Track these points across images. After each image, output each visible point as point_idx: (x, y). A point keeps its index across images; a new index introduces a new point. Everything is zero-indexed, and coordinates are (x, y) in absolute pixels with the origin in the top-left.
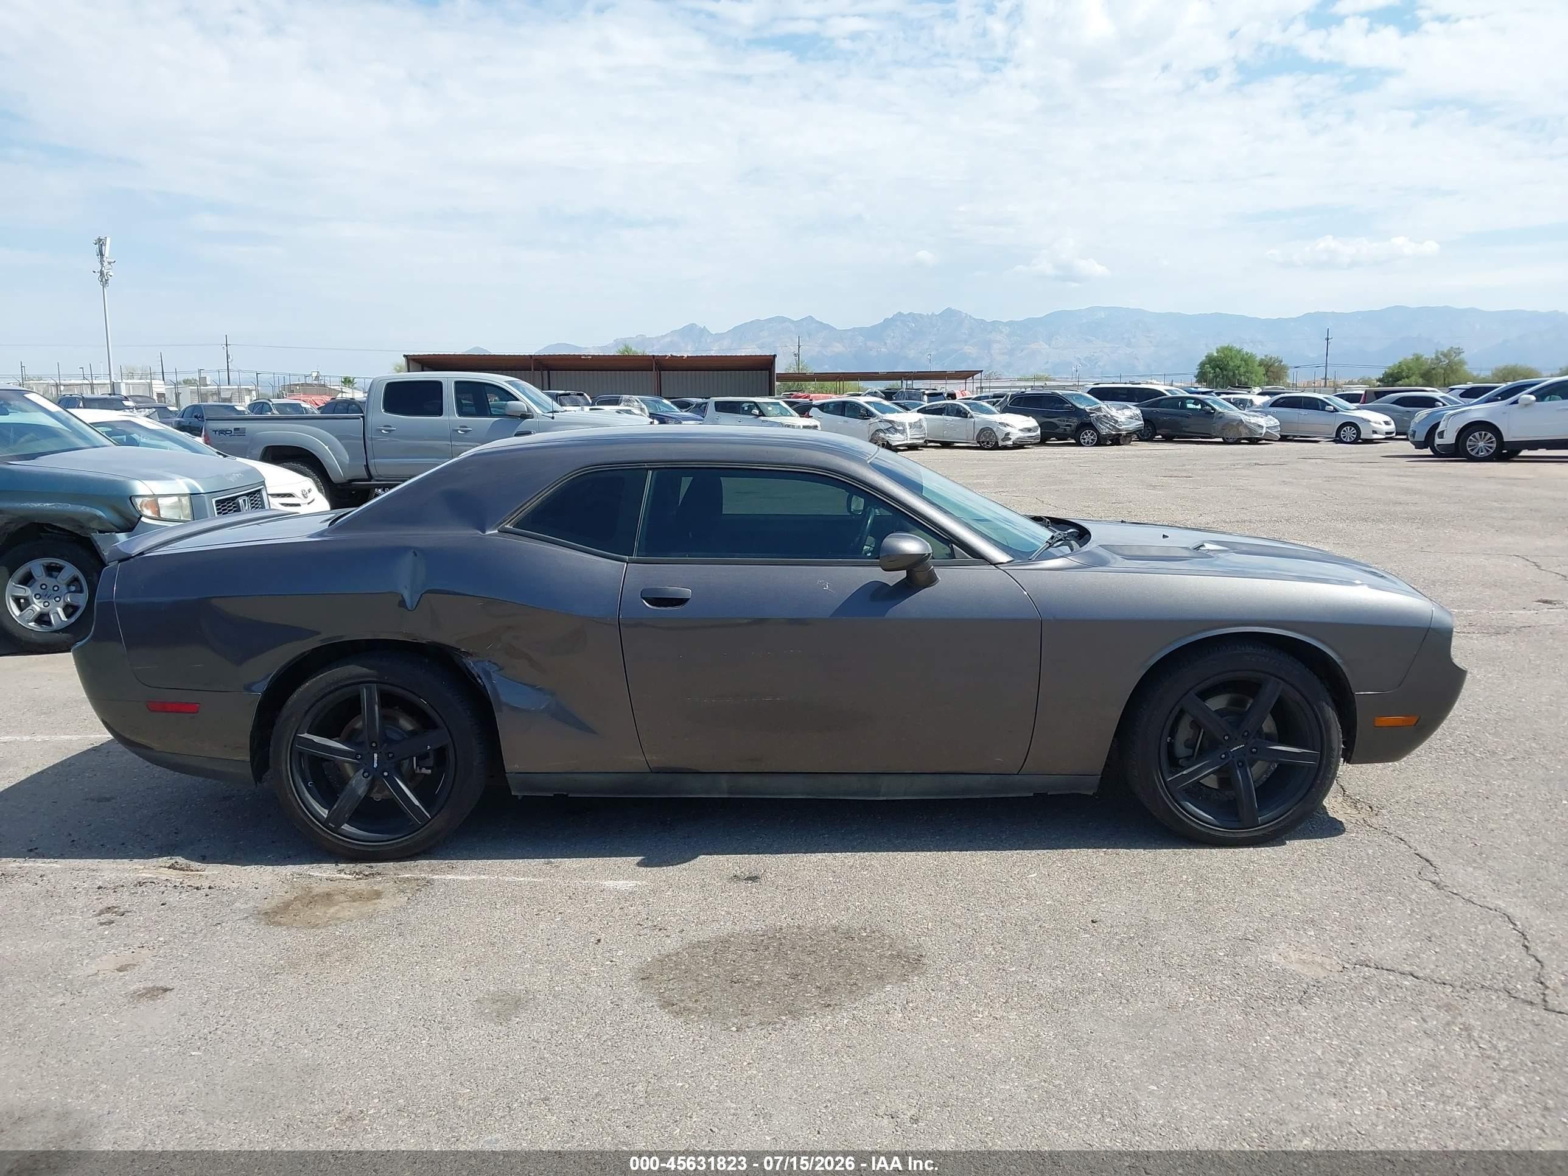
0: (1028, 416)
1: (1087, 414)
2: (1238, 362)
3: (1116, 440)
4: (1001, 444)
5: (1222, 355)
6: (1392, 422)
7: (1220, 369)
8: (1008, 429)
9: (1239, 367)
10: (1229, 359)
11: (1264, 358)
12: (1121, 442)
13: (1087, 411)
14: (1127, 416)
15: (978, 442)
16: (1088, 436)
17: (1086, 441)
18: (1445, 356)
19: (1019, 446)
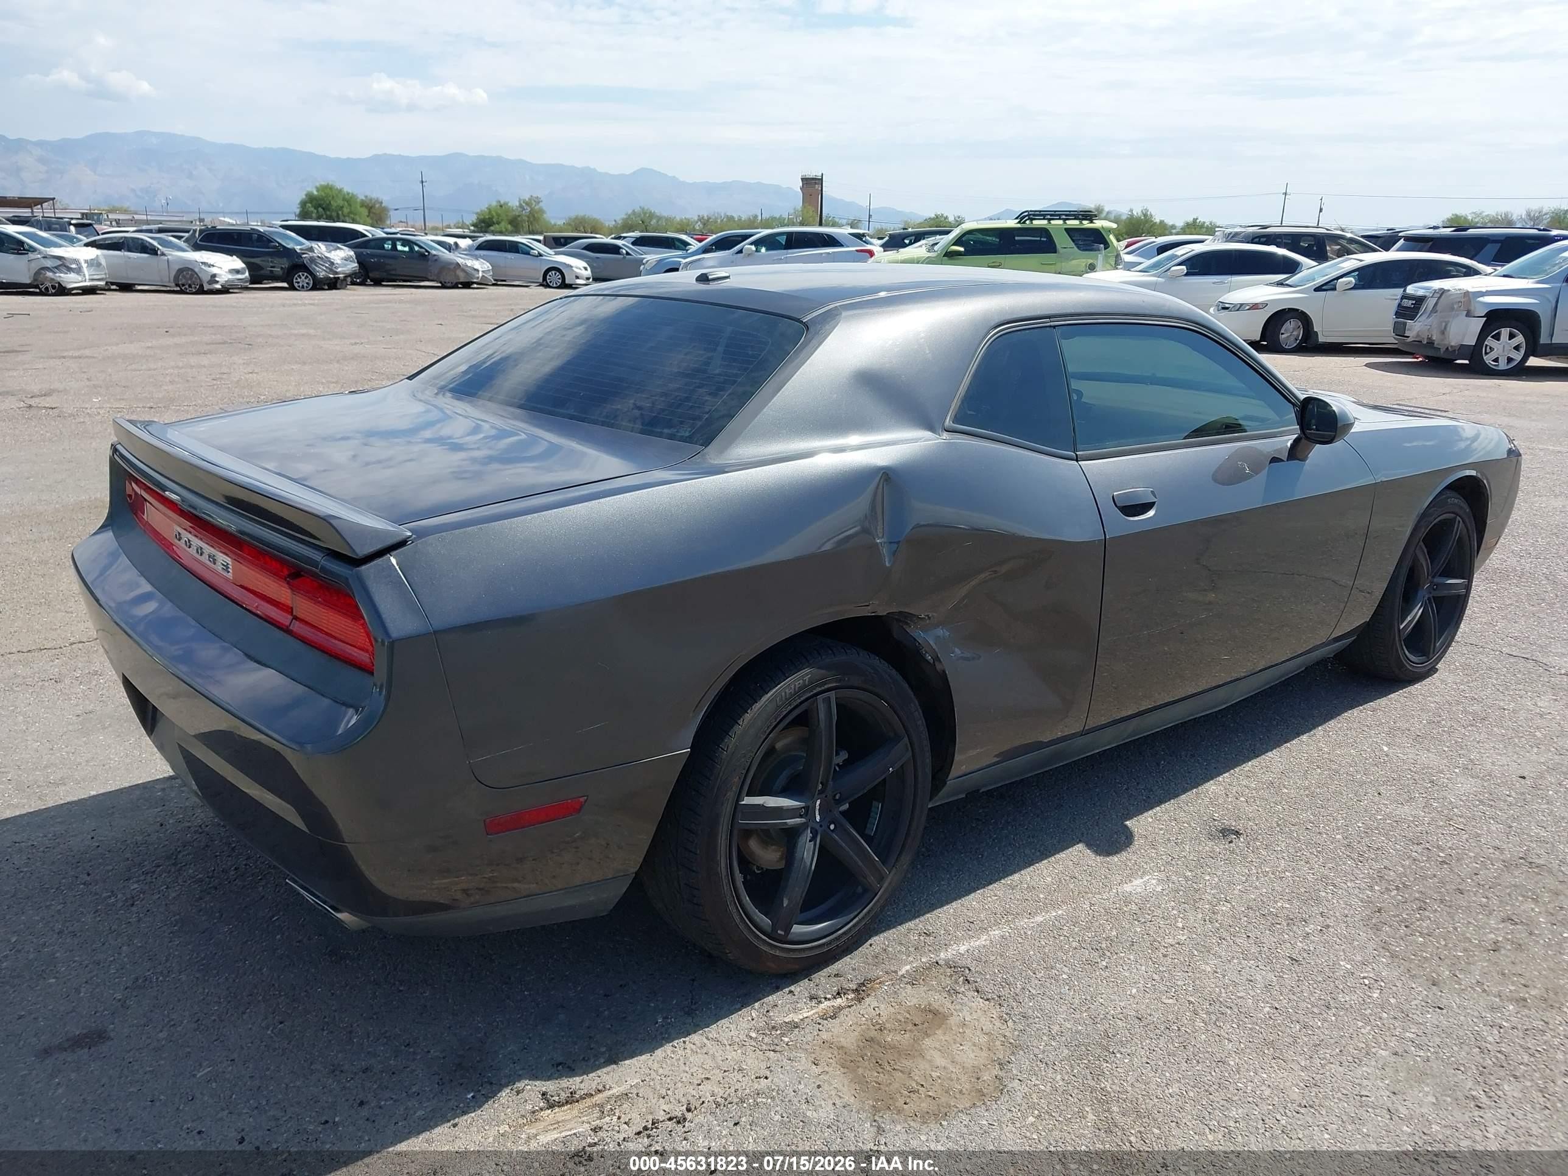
0: (232, 256)
1: (299, 256)
2: (340, 202)
3: (333, 284)
4: (206, 287)
5: (323, 194)
6: (589, 269)
7: (323, 209)
8: (214, 270)
9: (342, 207)
10: (330, 198)
11: (364, 198)
12: (338, 286)
13: (298, 251)
14: (341, 257)
15: (177, 285)
16: (302, 279)
17: (301, 285)
18: (527, 204)
19: (225, 290)
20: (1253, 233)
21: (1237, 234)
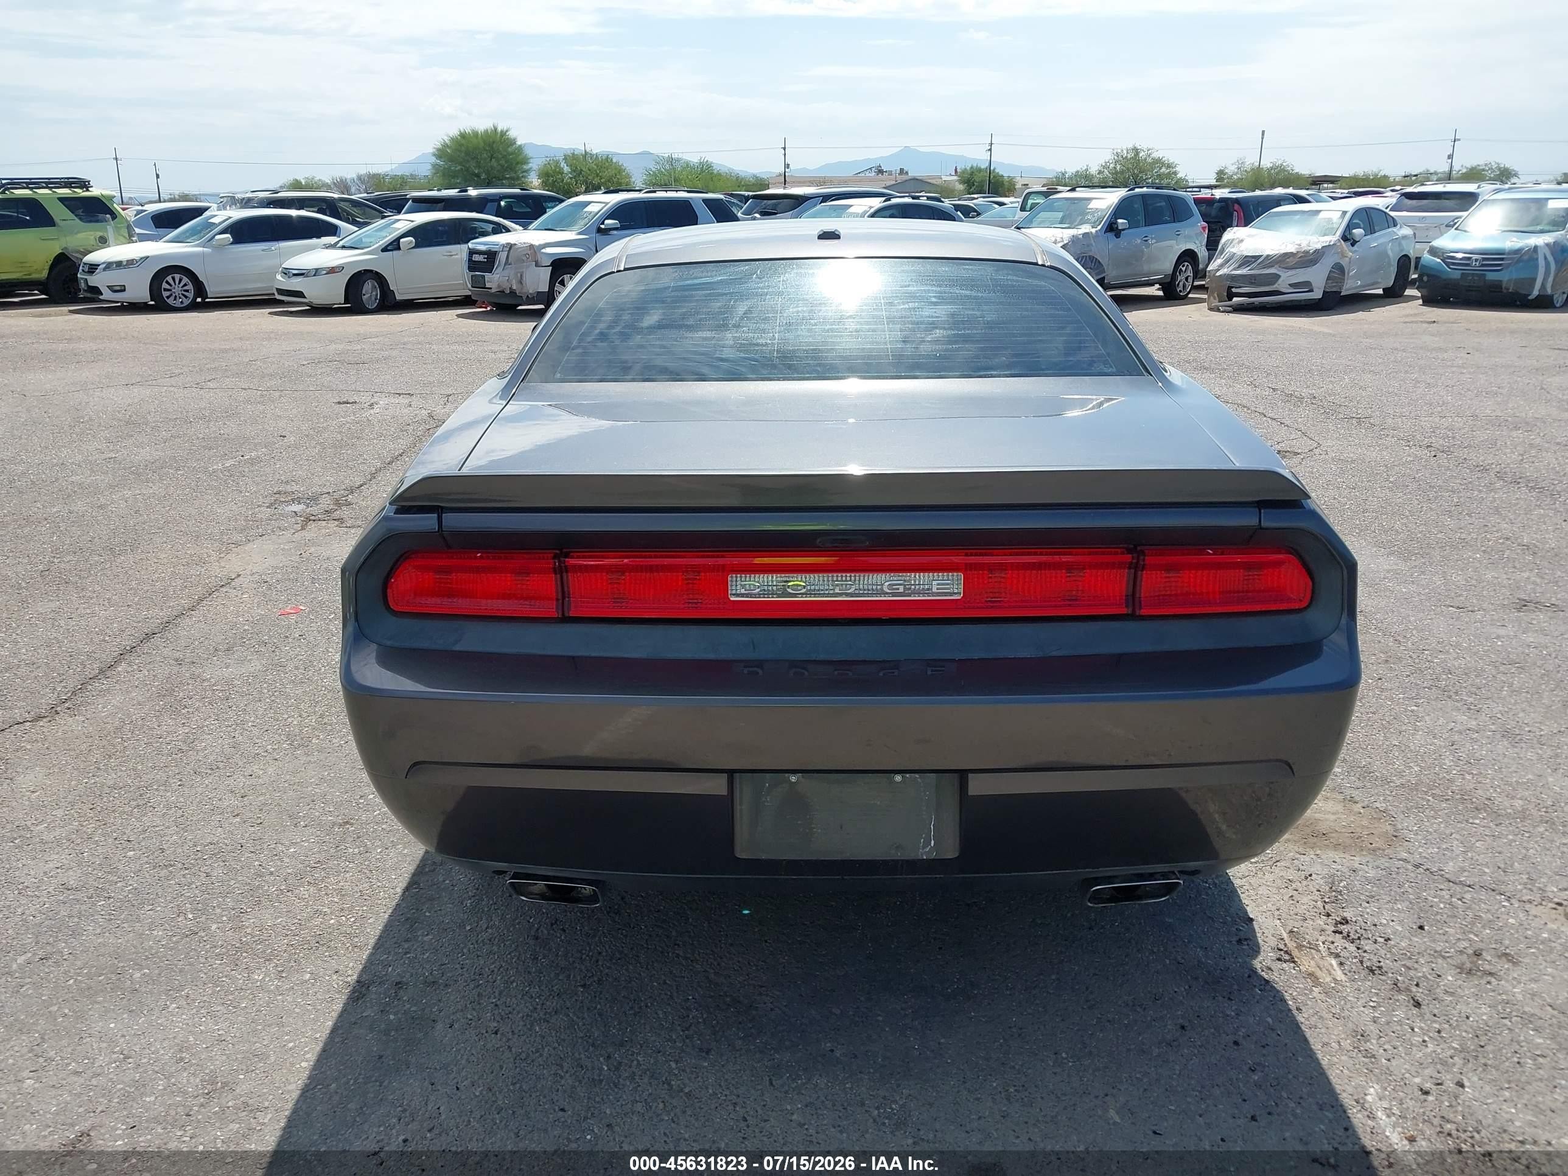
20: (267, 198)
21: (249, 200)
